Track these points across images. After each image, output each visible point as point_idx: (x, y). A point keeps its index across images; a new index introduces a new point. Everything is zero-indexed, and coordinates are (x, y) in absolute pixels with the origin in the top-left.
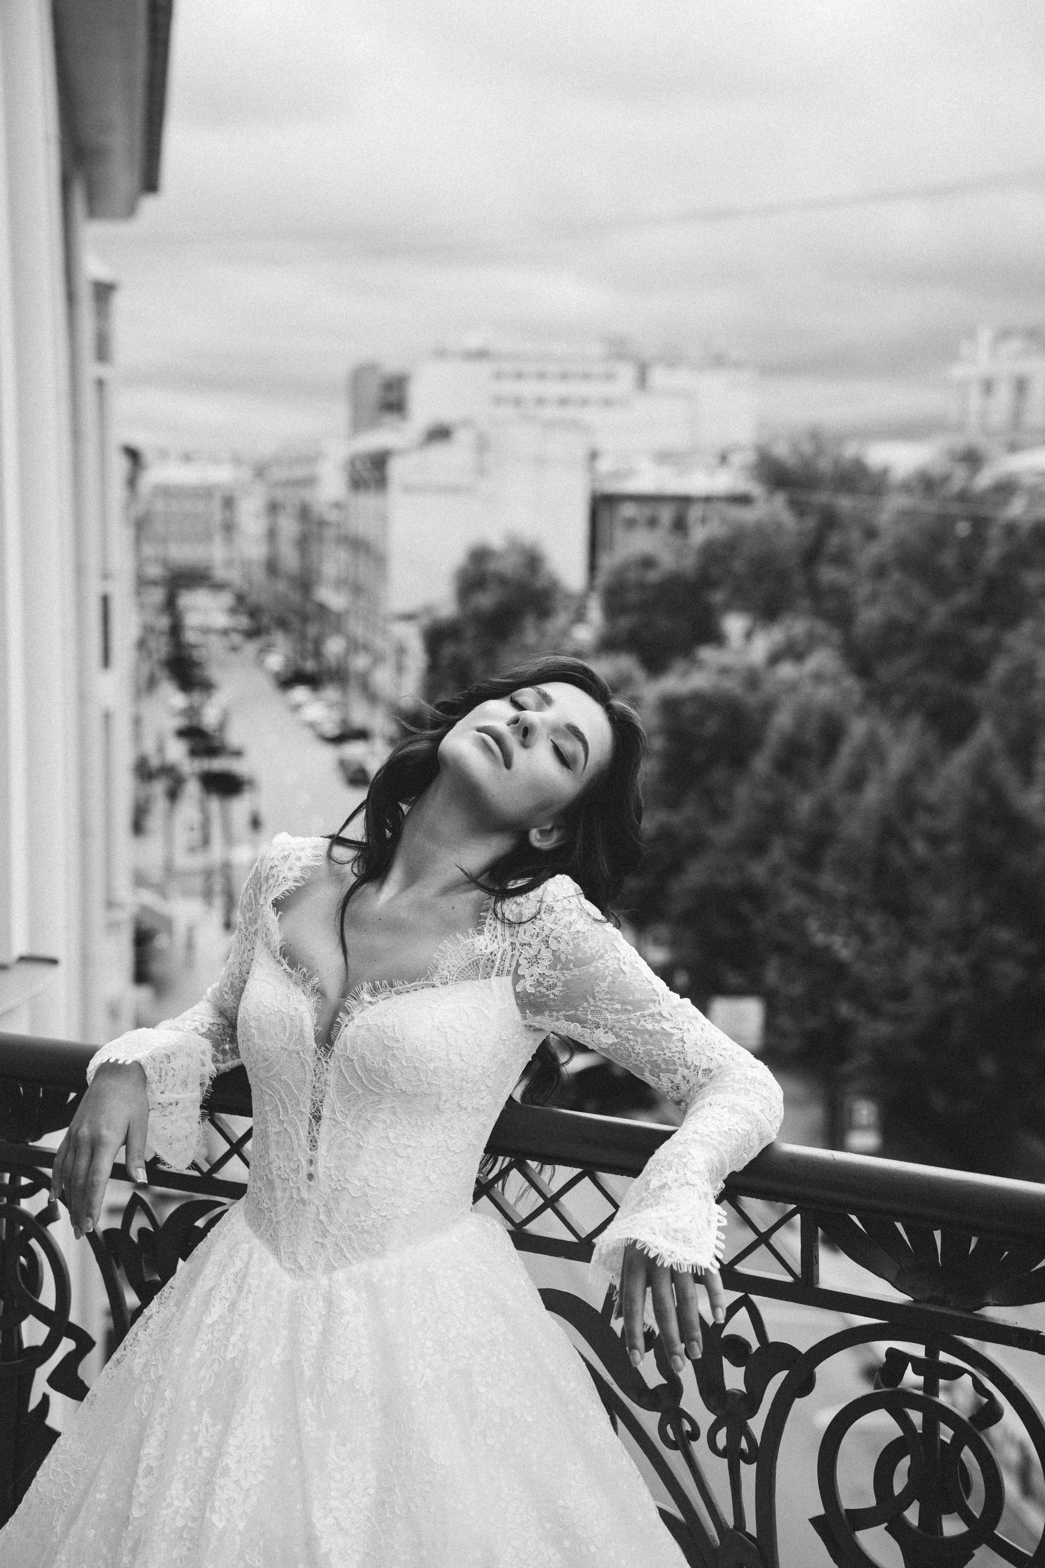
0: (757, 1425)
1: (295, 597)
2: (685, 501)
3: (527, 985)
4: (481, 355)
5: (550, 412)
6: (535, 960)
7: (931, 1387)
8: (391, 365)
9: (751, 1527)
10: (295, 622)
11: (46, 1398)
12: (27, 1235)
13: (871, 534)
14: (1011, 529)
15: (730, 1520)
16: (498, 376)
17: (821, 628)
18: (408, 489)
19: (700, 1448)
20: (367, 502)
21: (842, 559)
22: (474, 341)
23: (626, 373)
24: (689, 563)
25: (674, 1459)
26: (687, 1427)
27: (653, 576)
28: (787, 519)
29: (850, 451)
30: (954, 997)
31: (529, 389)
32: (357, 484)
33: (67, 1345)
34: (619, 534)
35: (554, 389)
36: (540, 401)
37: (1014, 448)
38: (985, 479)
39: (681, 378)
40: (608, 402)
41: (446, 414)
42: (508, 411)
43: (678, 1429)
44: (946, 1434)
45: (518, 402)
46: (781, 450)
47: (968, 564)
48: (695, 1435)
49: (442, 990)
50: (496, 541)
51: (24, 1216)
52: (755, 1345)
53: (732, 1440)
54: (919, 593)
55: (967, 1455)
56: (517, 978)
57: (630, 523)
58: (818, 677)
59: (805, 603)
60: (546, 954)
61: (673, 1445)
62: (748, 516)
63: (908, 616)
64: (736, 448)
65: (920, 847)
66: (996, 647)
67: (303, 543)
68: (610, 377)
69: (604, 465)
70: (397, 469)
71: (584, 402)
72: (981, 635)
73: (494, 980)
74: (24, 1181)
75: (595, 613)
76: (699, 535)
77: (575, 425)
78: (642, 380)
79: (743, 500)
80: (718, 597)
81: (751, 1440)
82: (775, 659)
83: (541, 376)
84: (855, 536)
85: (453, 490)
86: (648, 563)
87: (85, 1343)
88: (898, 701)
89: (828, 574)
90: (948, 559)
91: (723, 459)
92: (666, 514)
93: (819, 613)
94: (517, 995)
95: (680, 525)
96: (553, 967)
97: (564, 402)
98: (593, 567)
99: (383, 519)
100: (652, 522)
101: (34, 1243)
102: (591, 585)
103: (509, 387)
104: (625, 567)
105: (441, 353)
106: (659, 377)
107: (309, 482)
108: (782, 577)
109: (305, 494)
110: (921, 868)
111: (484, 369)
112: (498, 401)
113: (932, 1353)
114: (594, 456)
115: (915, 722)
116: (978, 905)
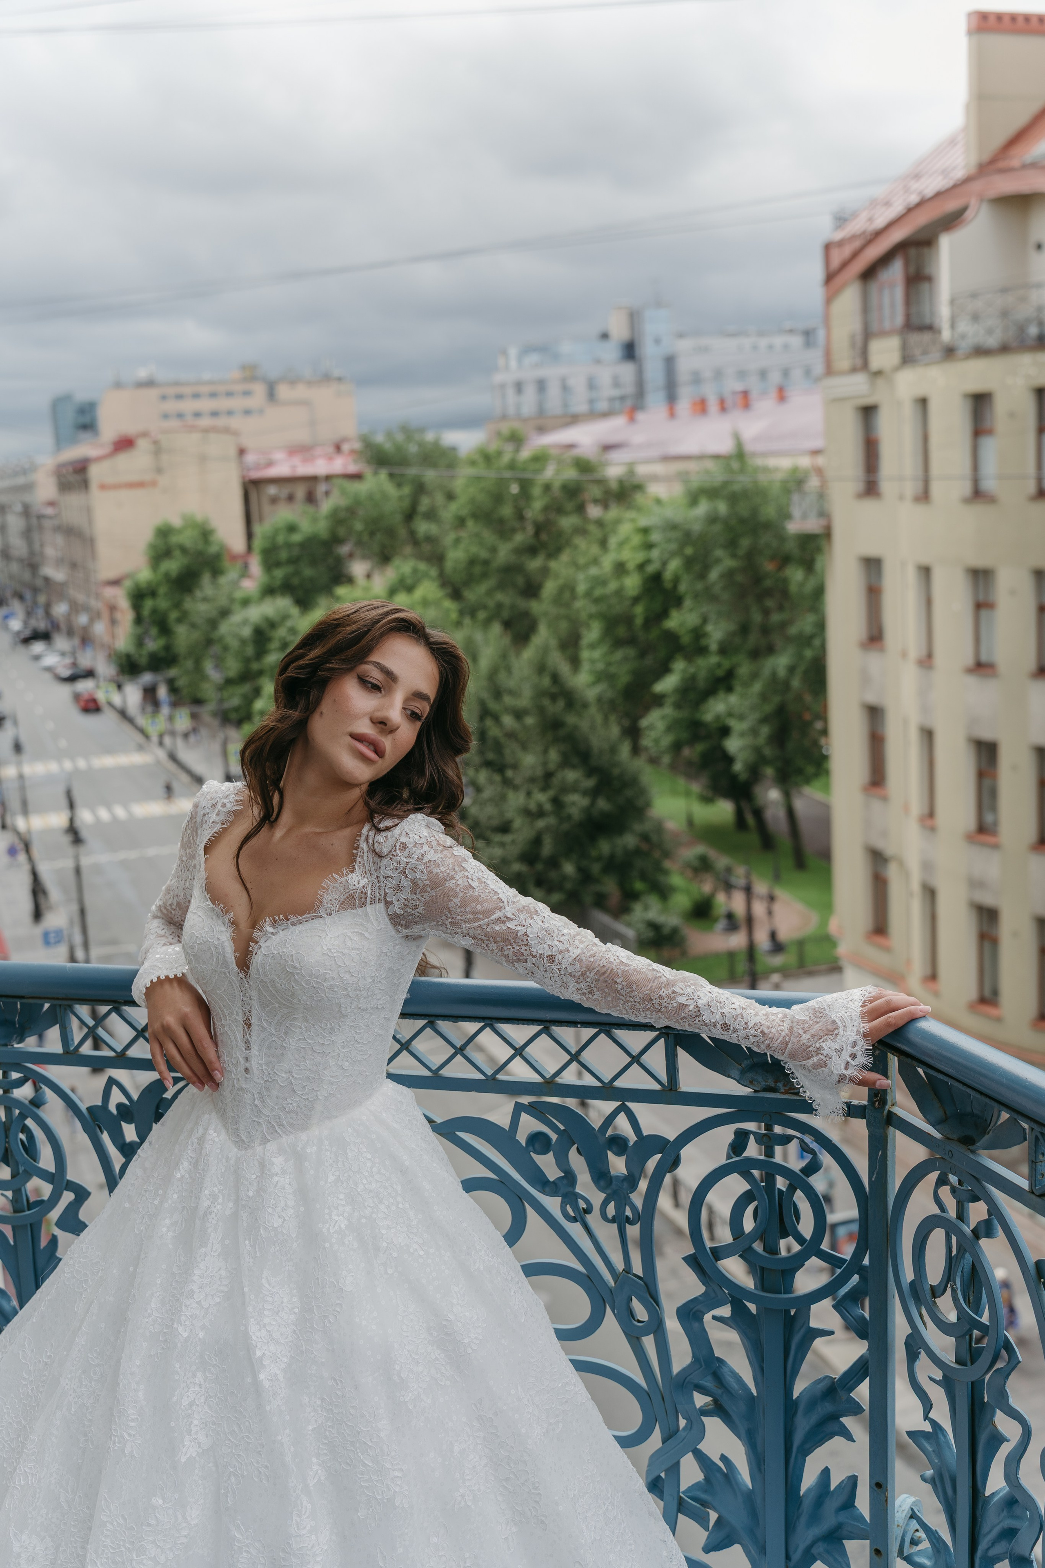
0: (637, 1199)
1: (27, 576)
2: (312, 480)
3: (396, 908)
4: (149, 384)
5: (205, 422)
6: (398, 888)
7: (770, 1153)
8: (82, 396)
9: (637, 1268)
10: (28, 595)
11: (54, 1238)
12: (23, 1116)
13: (450, 496)
14: (547, 487)
15: (620, 1266)
16: (164, 398)
17: (422, 566)
18: (103, 487)
19: (593, 1219)
20: (74, 500)
21: (431, 515)
22: (142, 374)
23: (259, 389)
24: (322, 528)
25: (575, 1230)
26: (582, 1205)
27: (297, 538)
28: (390, 489)
29: (430, 437)
30: (541, 824)
31: (188, 406)
32: (64, 486)
33: (68, 1197)
34: (267, 508)
35: (205, 405)
36: (197, 415)
37: (542, 430)
38: (525, 454)
39: (301, 392)
40: (247, 412)
41: (129, 428)
42: (174, 423)
43: (575, 1207)
44: (781, 1183)
45: (180, 416)
46: (379, 438)
47: (520, 516)
48: (588, 1211)
49: (328, 920)
50: (176, 522)
51: (18, 1103)
52: (632, 1138)
53: (619, 1209)
54: (489, 536)
55: (800, 1198)
56: (387, 904)
57: (274, 500)
58: (425, 603)
59: (408, 550)
60: (406, 883)
61: (574, 1220)
62: (362, 488)
63: (484, 554)
64: (345, 440)
65: (508, 721)
66: (545, 571)
67: (27, 534)
68: (247, 393)
69: (250, 458)
70: (95, 472)
71: (230, 413)
72: (534, 564)
74: (15, 1075)
75: (256, 566)
76: (326, 506)
77: (227, 430)
78: (271, 395)
79: (357, 477)
80: (344, 550)
81: (633, 1208)
82: (392, 592)
83: (196, 396)
84: (440, 499)
85: (140, 485)
86: (292, 528)
87: (81, 1194)
88: (482, 615)
89: (423, 527)
90: (507, 511)
91: (338, 448)
92: (300, 492)
93: (420, 557)
94: (390, 917)
95: (311, 498)
96: (413, 892)
97: (215, 414)
98: (250, 535)
99: (89, 510)
100: (291, 498)
101: (29, 1122)
102: (250, 548)
103: (171, 406)
104: (276, 532)
105: (118, 385)
106: (283, 392)
107: (29, 487)
108: (390, 532)
109: (27, 498)
110: (511, 735)
111: (152, 394)
112: (166, 416)
113: (769, 1128)
114: (242, 452)
115: (496, 628)
116: (554, 755)
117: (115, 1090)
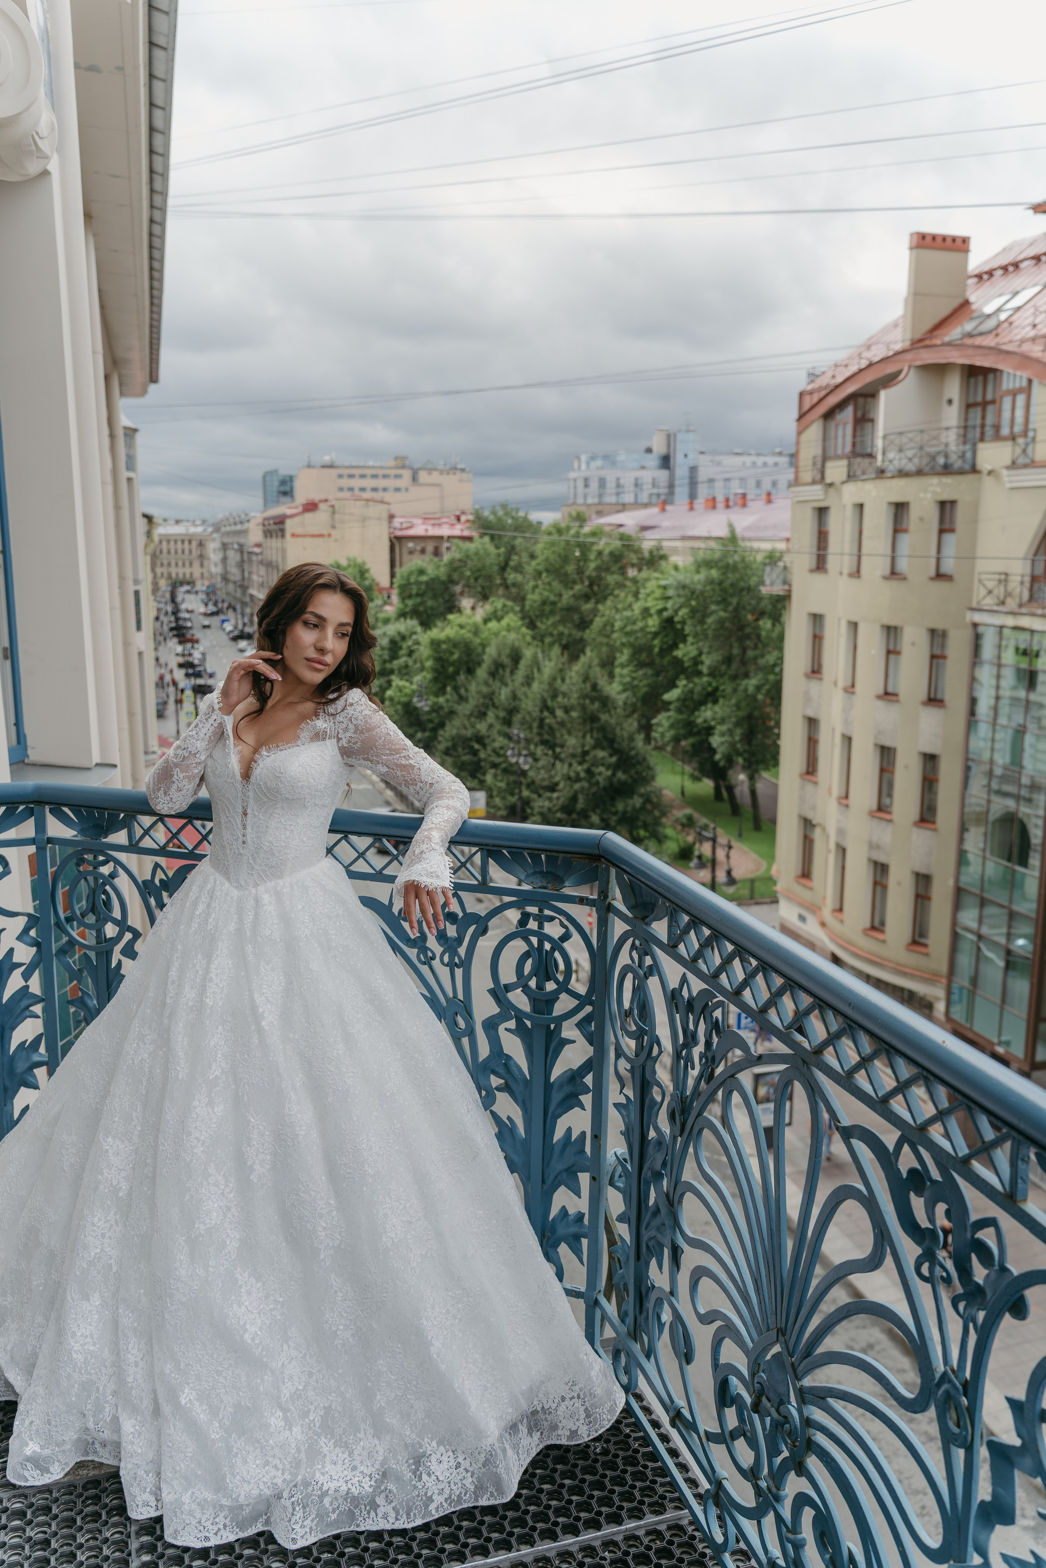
0: (462, 951)
1: (239, 594)
2: (439, 539)
3: (344, 742)
4: (331, 466)
5: (368, 495)
6: (346, 730)
7: (541, 926)
8: (284, 472)
9: (461, 996)
10: (238, 607)
11: (120, 962)
12: (104, 884)
13: (532, 556)
14: (600, 553)
15: (450, 994)
16: (340, 476)
17: (510, 603)
18: (294, 535)
19: (436, 963)
20: (274, 543)
21: (518, 569)
22: (327, 459)
23: (407, 474)
24: (442, 573)
25: (425, 970)
26: (430, 954)
27: (424, 578)
28: (491, 549)
29: (521, 514)
30: (577, 786)
31: (357, 483)
32: (268, 533)
33: (128, 936)
34: (406, 557)
35: (369, 483)
36: (363, 489)
37: (600, 513)
38: (586, 529)
39: (435, 477)
40: (397, 490)
41: (316, 497)
42: (346, 494)
43: (426, 956)
44: (547, 946)
45: (351, 489)
46: (486, 513)
47: (580, 571)
48: (433, 958)
49: (302, 747)
50: (344, 562)
51: (102, 875)
52: (461, 915)
53: (451, 958)
54: (556, 584)
55: (557, 955)
56: (339, 740)
57: (411, 552)
58: (509, 629)
59: (501, 591)
60: (351, 726)
61: (424, 963)
62: (471, 546)
63: (552, 598)
64: (463, 513)
65: (559, 713)
66: (595, 612)
67: (241, 565)
68: (398, 476)
69: (397, 522)
70: (290, 526)
71: (385, 490)
72: (589, 606)
73: (328, 742)
74: (101, 858)
75: (395, 598)
76: (447, 557)
77: (382, 502)
78: (414, 479)
79: (470, 539)
80: (458, 589)
81: (460, 957)
82: (486, 621)
83: (363, 476)
84: (525, 557)
85: (321, 536)
86: (421, 572)
87: (137, 935)
88: (548, 640)
89: (512, 576)
90: (571, 568)
91: (458, 518)
92: (430, 548)
93: (508, 598)
94: (339, 748)
95: (437, 553)
96: (355, 732)
97: (375, 490)
98: (393, 575)
99: (284, 551)
100: (423, 551)
101: (108, 888)
102: (392, 583)
103: (346, 483)
104: (411, 573)
105: (309, 466)
106: (423, 476)
107: (244, 532)
108: (489, 578)
109: (242, 540)
110: (562, 724)
111: (334, 472)
112: (341, 489)
113: (541, 911)
114: (391, 517)
115: (556, 650)
116: (589, 741)
117: (159, 870)
